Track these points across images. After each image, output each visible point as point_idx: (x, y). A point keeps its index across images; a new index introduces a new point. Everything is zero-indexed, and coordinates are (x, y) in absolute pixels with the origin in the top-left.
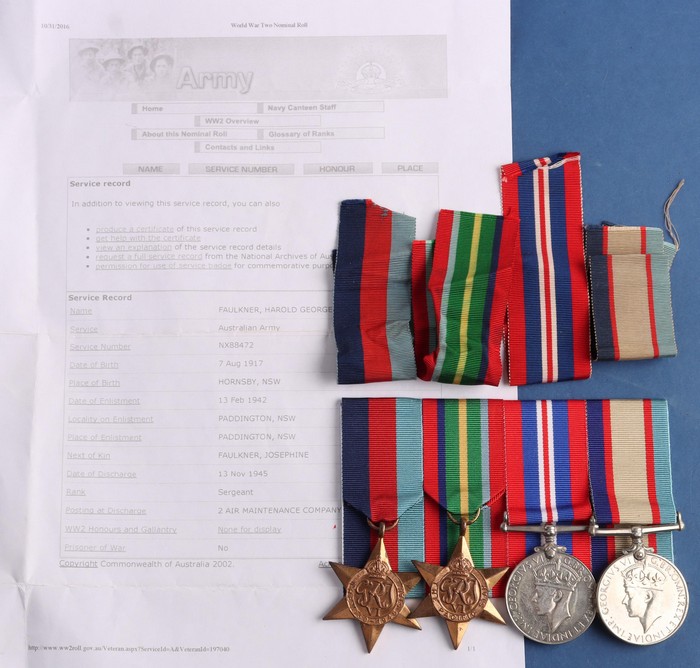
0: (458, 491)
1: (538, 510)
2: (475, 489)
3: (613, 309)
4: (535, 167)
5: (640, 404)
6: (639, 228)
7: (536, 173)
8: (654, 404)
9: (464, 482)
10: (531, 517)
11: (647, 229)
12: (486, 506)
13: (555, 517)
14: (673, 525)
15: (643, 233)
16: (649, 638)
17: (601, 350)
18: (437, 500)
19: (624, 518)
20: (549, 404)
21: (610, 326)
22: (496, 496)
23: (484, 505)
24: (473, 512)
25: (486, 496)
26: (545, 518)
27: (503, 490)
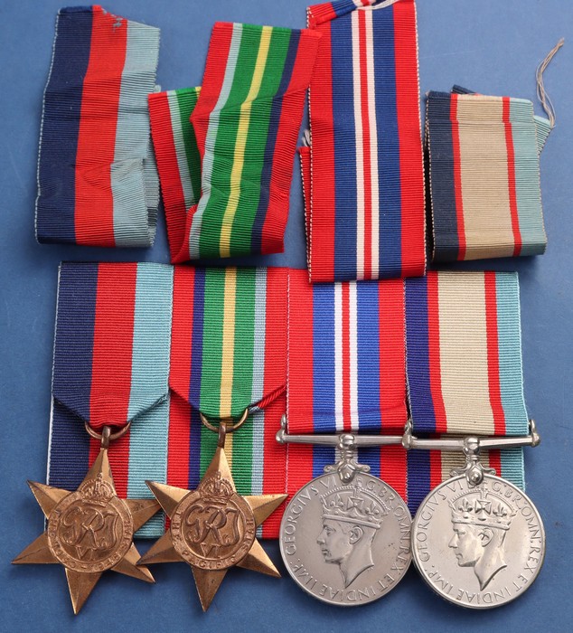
0: (218, 385)
1: (332, 413)
2: (241, 385)
3: (460, 188)
4: (354, 8)
6: (501, 98)
7: (355, 16)
8: (498, 276)
10: (319, 422)
11: (512, 99)
12: (256, 408)
13: (355, 423)
14: (524, 436)
15: (506, 104)
16: (487, 599)
17: (439, 237)
18: (187, 398)
19: (453, 424)
21: (455, 209)
22: (272, 393)
23: (253, 406)
24: (237, 413)
25: (257, 394)
26: (339, 424)
27: (283, 387)
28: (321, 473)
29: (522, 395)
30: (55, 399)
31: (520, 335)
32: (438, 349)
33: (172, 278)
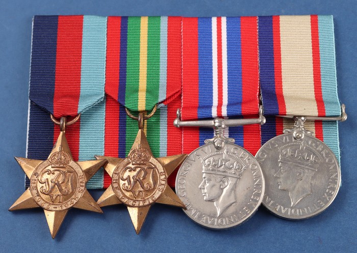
0: (137, 91)
1: (210, 107)
2: (152, 91)
5: (307, 19)
8: (320, 18)
9: (143, 84)
10: (201, 113)
12: (162, 105)
13: (224, 112)
14: (338, 116)
18: (116, 98)
19: (290, 110)
20: (224, 20)
22: (173, 95)
23: (160, 103)
24: (149, 108)
25: (162, 96)
26: (214, 113)
27: (179, 91)
28: (203, 144)
29: (337, 92)
30: (31, 102)
31: (335, 55)
32: (280, 65)
33: (106, 24)
